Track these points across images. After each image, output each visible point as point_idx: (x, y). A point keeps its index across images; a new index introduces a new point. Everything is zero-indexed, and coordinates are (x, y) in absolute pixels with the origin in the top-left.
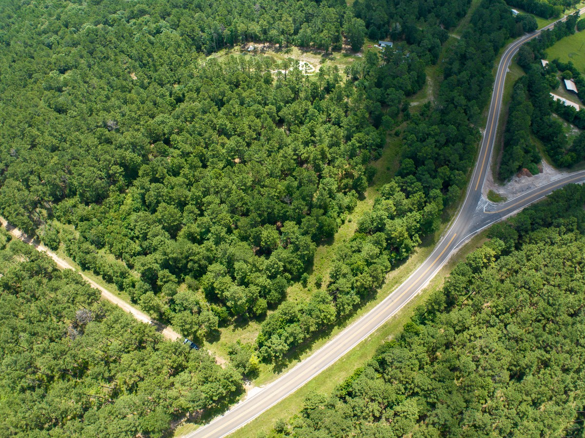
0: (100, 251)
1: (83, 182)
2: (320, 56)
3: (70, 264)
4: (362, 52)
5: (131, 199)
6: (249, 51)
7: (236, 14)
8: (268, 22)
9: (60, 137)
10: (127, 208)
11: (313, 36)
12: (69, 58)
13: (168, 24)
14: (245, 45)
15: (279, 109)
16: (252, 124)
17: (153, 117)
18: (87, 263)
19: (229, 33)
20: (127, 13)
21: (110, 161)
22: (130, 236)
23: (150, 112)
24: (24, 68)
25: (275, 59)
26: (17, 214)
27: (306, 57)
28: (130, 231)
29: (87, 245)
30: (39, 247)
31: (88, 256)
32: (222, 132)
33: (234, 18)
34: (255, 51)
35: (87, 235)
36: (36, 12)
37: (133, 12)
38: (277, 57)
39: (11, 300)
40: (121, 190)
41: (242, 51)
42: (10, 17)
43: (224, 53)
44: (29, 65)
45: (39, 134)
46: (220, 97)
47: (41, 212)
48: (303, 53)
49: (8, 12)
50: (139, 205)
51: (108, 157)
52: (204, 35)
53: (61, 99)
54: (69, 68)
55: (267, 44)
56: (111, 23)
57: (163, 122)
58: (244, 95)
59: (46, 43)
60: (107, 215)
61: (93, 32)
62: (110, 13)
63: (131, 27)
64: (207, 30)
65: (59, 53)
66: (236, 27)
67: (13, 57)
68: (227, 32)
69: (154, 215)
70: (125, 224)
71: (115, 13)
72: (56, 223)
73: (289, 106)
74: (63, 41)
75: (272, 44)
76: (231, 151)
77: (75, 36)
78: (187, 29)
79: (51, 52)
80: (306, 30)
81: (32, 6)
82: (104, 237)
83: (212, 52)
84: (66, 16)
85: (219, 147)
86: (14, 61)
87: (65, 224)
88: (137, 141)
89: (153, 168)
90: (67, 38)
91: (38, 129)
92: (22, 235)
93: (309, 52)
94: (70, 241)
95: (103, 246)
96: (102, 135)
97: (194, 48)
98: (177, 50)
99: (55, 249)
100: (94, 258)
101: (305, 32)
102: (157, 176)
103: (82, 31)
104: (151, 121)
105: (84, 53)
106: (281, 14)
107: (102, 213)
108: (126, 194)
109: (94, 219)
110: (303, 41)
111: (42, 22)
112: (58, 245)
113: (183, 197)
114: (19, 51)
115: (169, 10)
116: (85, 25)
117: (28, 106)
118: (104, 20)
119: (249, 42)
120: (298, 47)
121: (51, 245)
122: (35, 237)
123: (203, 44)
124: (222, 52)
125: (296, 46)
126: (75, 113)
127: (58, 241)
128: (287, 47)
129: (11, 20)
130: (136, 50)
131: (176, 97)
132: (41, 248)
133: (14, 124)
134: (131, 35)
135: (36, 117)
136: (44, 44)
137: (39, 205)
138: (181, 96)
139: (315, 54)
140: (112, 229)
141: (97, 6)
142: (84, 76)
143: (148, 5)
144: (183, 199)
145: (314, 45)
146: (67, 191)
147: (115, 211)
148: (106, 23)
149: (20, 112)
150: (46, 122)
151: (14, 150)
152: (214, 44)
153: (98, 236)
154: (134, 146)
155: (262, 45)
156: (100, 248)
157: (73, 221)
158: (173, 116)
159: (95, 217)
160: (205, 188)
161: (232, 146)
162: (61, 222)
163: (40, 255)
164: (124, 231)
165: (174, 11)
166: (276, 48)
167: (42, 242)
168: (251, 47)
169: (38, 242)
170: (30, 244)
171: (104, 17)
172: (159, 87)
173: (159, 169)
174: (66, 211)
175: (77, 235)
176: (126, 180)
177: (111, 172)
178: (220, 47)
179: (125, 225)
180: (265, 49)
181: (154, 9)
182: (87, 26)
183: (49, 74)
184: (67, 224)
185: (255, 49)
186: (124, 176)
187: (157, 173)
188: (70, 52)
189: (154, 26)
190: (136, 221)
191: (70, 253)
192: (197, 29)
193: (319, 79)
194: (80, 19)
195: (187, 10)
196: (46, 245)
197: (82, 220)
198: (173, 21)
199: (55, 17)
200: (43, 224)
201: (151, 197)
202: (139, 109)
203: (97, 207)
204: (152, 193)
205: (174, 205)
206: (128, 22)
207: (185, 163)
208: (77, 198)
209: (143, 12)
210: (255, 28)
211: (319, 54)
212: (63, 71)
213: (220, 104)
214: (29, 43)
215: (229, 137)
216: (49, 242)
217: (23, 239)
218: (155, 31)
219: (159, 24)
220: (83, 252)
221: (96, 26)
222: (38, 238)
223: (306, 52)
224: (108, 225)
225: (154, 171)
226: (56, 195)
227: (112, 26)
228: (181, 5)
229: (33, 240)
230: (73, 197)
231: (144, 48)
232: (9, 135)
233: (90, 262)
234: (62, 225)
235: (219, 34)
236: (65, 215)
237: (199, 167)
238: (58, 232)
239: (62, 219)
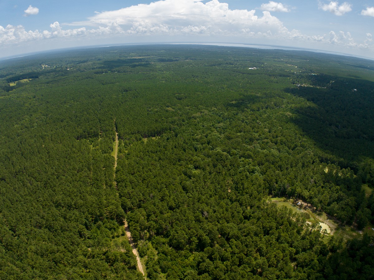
0: (162, 274)
1: (175, 236)
2: (336, 225)
3: (143, 269)
4: (363, 231)
5: (193, 258)
6: (297, 205)
7: (299, 179)
8: (315, 193)
9: (177, 203)
10: (188, 262)
11: (338, 211)
12: (202, 162)
13: (260, 170)
14: (297, 200)
15: (297, 253)
16: (278, 255)
17: (228, 222)
18: (152, 276)
19: (290, 190)
20: (241, 153)
21: (194, 234)
22: (181, 277)
23: (227, 219)
24: (178, 154)
25: (310, 216)
26: (135, 229)
27: (328, 222)
28: (182, 275)
29: (157, 267)
30: (134, 249)
31: (155, 273)
32: (259, 250)
33: (297, 182)
34: (301, 207)
35: (161, 262)
36: (197, 126)
37: (244, 154)
38: (312, 215)
39: (105, 266)
40: (191, 251)
41: (293, 203)
42: (183, 121)
43: (283, 200)
44: (182, 154)
45: (168, 194)
46: (268, 229)
47: (146, 233)
48: (328, 219)
49: (183, 117)
50: (195, 265)
51: (195, 231)
52: (276, 185)
53: (188, 183)
54: (200, 169)
55: (309, 205)
56: (231, 154)
57: (231, 228)
58: (282, 234)
59: (195, 146)
60: (177, 259)
61: (220, 155)
62: (233, 148)
63: (240, 161)
64: (279, 183)
65: (199, 156)
66: (296, 188)
67: (176, 145)
68: (289, 189)
69: (199, 276)
70: (182, 269)
71: (235, 149)
72: (150, 244)
73: (304, 254)
74: (203, 151)
75: (312, 206)
76: (258, 265)
77: (210, 151)
78: (269, 178)
79: (195, 153)
80: (335, 206)
81: (197, 121)
82: (168, 269)
83: (277, 196)
84: (211, 138)
85: (253, 259)
86: (175, 147)
87: (154, 248)
88: (213, 232)
89: (213, 251)
90: (206, 151)
91: (169, 192)
92: (131, 237)
93: (332, 219)
94: (151, 259)
95: (165, 272)
96: (198, 216)
97: (268, 190)
98: (258, 188)
99: (141, 256)
100: (157, 276)
101: (334, 207)
102: (213, 256)
103: (215, 151)
104: (226, 224)
105: (211, 164)
106: (324, 191)
107: (175, 256)
108: (192, 254)
109: (169, 257)
110: (330, 212)
111: (198, 134)
112: (144, 256)
113: (219, 276)
114: (180, 143)
115: (263, 162)
116: (218, 148)
117: (171, 176)
118: (229, 150)
119: (300, 199)
120: (326, 213)
121: (141, 253)
122: (136, 243)
123: (274, 190)
124: (282, 199)
125: (325, 212)
126: (191, 196)
127: (145, 254)
128: (320, 211)
129: (183, 123)
130: (237, 178)
131: (246, 215)
132: (135, 252)
133: (160, 182)
134: (238, 167)
135: (172, 185)
136: (193, 146)
137: (147, 229)
138: (248, 216)
139: (335, 222)
140: (174, 268)
141: (228, 141)
142: (205, 177)
143: (254, 153)
144: (218, 277)
145: (336, 216)
146: (165, 232)
147: (182, 260)
148: (229, 152)
149: (166, 177)
150: (175, 191)
151: (152, 195)
152: (280, 193)
153: (166, 267)
154: (210, 233)
155: (306, 204)
156: (163, 273)
157: (158, 250)
158: (238, 227)
159: (170, 256)
160: (233, 278)
161: (260, 263)
162: (152, 245)
163: (133, 256)
164: (180, 273)
165: (267, 163)
166: (313, 209)
167: (137, 248)
168: (300, 202)
169: (135, 246)
170: (131, 245)
171: (229, 149)
172: (239, 206)
173: (216, 253)
174: (158, 243)
175: (156, 258)
176: (196, 247)
177: (191, 239)
178: (282, 195)
179: (182, 271)
180: (307, 207)
181: (256, 157)
182: (219, 149)
183: (189, 165)
184: (155, 249)
185: (301, 205)
186: (196, 244)
187: (213, 255)
188: (204, 159)
189: (252, 167)
190: (188, 274)
191: (147, 264)
192: (274, 180)
193: (328, 243)
194: (216, 143)
195: (273, 166)
196: (138, 251)
197: (163, 253)
198: (263, 169)
199: (205, 135)
200: (144, 240)
201: (203, 266)
202: (223, 213)
203: (174, 251)
204: (205, 264)
205: (212, 277)
206: (240, 158)
207: (231, 258)
208: (167, 240)
209: (249, 157)
210: (306, 194)
211: (337, 223)
212: (196, 168)
213: (267, 233)
214: (187, 142)
215: (261, 255)
216: (141, 252)
217: (130, 240)
218: (251, 171)
219: (255, 167)
220: (153, 269)
221: (223, 152)
222: (137, 245)
223: (330, 219)
224: (174, 265)
225: (213, 253)
226: (159, 231)
227: (231, 156)
228: (271, 162)
229: (134, 244)
230: (166, 238)
231: (241, 178)
232: (154, 186)
233: (153, 276)
234: (152, 247)
235: (284, 188)
236: (157, 244)
237: (236, 265)
238: (148, 250)
239: (154, 245)
